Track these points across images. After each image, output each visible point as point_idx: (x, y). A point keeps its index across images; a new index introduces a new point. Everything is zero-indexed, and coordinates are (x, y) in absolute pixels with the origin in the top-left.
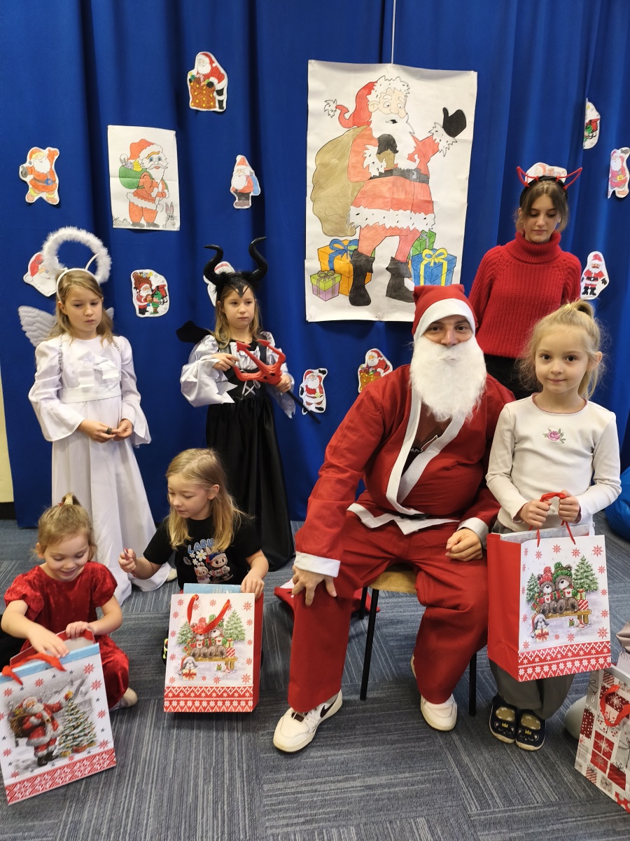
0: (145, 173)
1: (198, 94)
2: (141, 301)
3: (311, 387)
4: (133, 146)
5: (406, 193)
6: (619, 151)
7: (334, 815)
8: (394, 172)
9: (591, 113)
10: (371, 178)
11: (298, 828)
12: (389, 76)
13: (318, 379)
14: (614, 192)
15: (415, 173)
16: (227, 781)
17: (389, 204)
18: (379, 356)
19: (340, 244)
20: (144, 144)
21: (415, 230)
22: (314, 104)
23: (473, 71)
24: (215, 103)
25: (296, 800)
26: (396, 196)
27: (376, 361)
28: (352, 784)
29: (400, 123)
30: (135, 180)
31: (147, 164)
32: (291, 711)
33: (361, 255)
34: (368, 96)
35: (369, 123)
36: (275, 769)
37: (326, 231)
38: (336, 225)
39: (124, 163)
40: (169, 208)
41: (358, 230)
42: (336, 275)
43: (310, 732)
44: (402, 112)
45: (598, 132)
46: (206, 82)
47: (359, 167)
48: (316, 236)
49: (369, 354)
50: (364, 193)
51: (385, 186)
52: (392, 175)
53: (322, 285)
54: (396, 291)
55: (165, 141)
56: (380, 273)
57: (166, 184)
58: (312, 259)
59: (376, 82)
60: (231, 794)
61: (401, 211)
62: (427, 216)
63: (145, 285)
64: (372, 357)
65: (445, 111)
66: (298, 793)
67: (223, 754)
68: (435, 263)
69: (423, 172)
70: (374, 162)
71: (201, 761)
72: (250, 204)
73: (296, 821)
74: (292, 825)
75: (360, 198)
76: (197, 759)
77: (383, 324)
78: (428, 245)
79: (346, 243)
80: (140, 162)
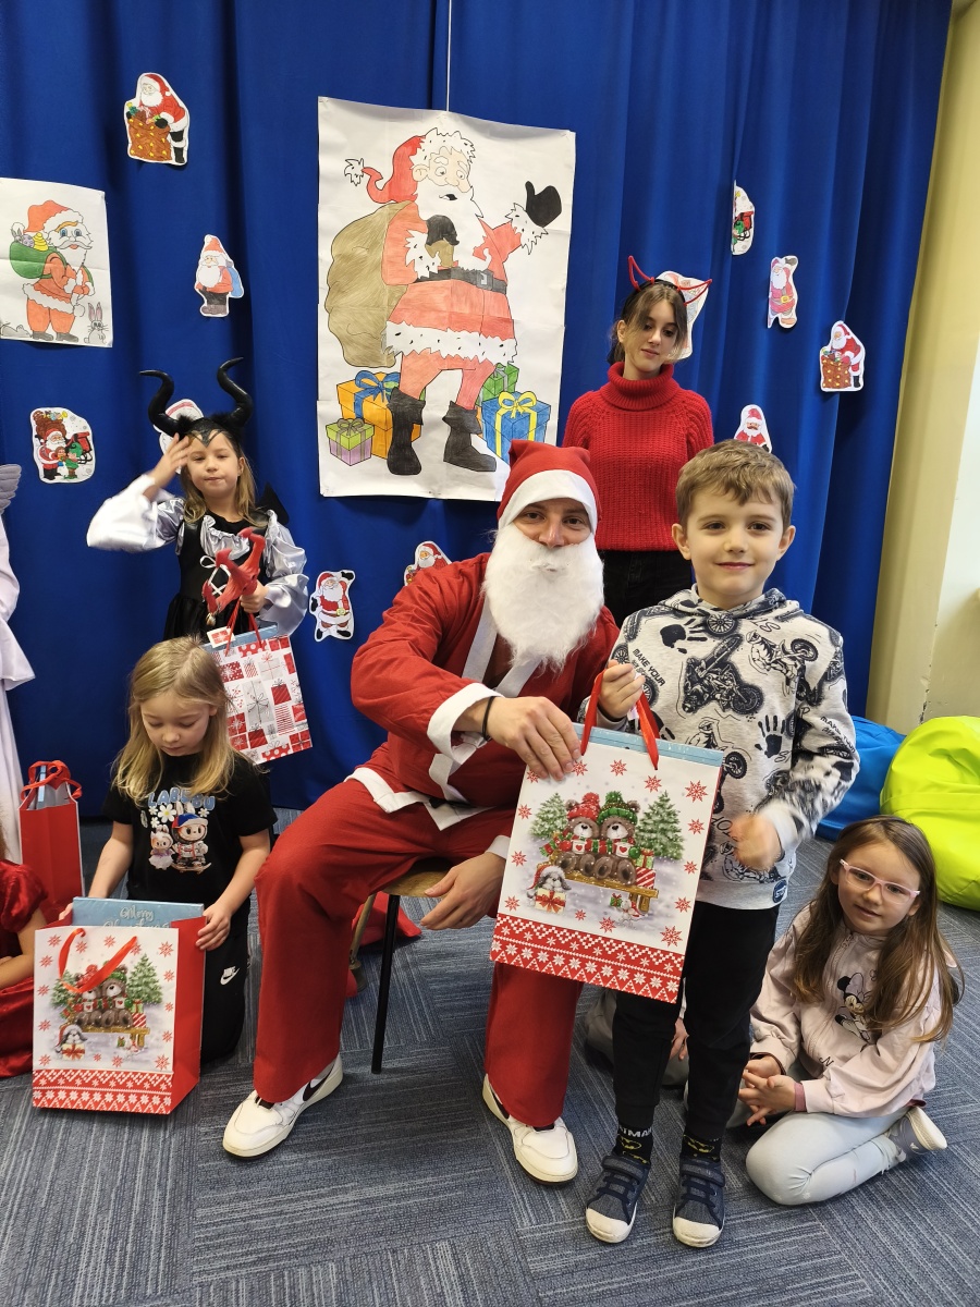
0: (54, 255)
1: (142, 137)
2: (48, 459)
3: (329, 598)
4: (33, 211)
5: (472, 305)
6: (782, 260)
7: (306, 1247)
8: (453, 273)
9: (743, 203)
10: (418, 281)
11: (244, 1272)
12: (442, 128)
13: (340, 586)
14: (777, 320)
15: (485, 276)
16: (136, 1208)
17: (447, 320)
18: (436, 552)
19: (372, 379)
20: (52, 208)
21: (487, 363)
22: (328, 164)
23: (568, 132)
24: (169, 152)
25: (247, 1229)
26: (456, 309)
27: (431, 560)
28: (342, 1198)
29: (462, 200)
30: (36, 265)
31: (56, 240)
32: (254, 1094)
33: (404, 396)
34: (411, 157)
35: (413, 198)
36: (222, 1184)
37: (348, 358)
38: (366, 350)
39: (19, 237)
40: (95, 311)
41: (399, 358)
42: (366, 426)
43: (285, 1123)
44: (464, 184)
45: (752, 230)
46: (154, 119)
47: (399, 261)
48: (333, 365)
49: (421, 549)
50: (408, 301)
51: (439, 293)
52: (449, 278)
53: (344, 441)
54: (460, 454)
55: (87, 206)
56: (434, 425)
57: (89, 273)
58: (328, 400)
59: (424, 136)
60: (140, 1226)
61: (464, 333)
62: (505, 342)
63: (54, 433)
64: (425, 555)
65: (529, 186)
66: (252, 1217)
67: (136, 1166)
68: (518, 414)
69: (497, 275)
70: (421, 257)
71: (98, 1178)
72: (228, 311)
73: (242, 1260)
74: (235, 1267)
75: (401, 309)
76: (91, 1177)
77: (441, 502)
78: (506, 385)
79: (381, 378)
80: (45, 236)
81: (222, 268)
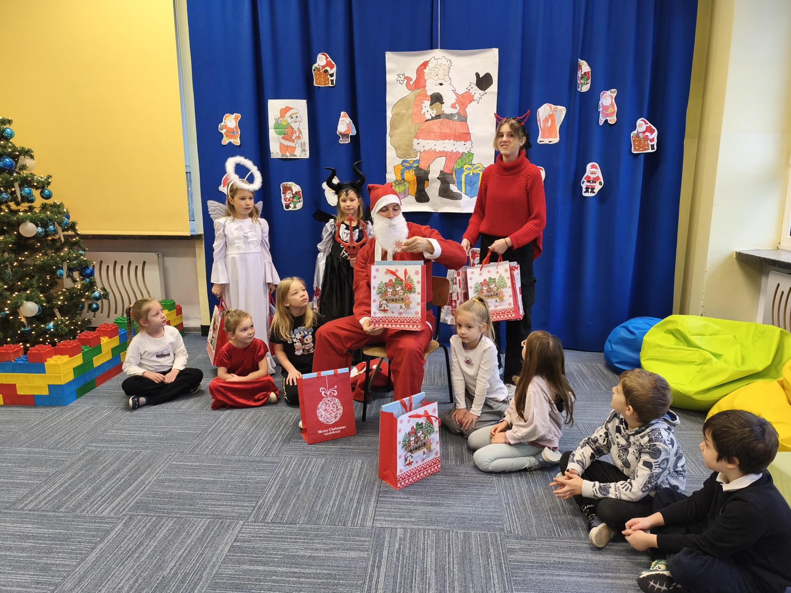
0: (289, 126)
1: (319, 78)
4: (281, 110)
5: (450, 128)
6: (608, 92)
8: (442, 116)
9: (585, 67)
10: (426, 121)
12: (437, 57)
14: (606, 121)
15: (457, 116)
16: (274, 439)
17: (439, 136)
19: (408, 163)
20: (288, 109)
21: (458, 152)
22: (390, 78)
23: (494, 49)
24: (329, 82)
26: (443, 131)
29: (446, 85)
30: (282, 130)
31: (289, 120)
33: (421, 169)
34: (424, 70)
35: (425, 86)
37: (398, 155)
38: (406, 150)
39: (277, 120)
40: (303, 145)
41: (419, 153)
42: (406, 183)
44: (447, 78)
45: (590, 80)
46: (323, 70)
47: (418, 114)
48: (392, 159)
50: (422, 130)
51: (435, 125)
52: (440, 118)
54: (445, 193)
56: (434, 181)
57: (300, 131)
58: (390, 173)
59: (429, 61)
60: (274, 443)
61: (447, 141)
62: (466, 143)
65: (477, 75)
68: (473, 174)
69: (462, 114)
70: (428, 111)
72: (350, 141)
75: (419, 133)
77: (438, 214)
78: (467, 161)
79: (411, 162)
80: (286, 119)
81: (348, 124)
